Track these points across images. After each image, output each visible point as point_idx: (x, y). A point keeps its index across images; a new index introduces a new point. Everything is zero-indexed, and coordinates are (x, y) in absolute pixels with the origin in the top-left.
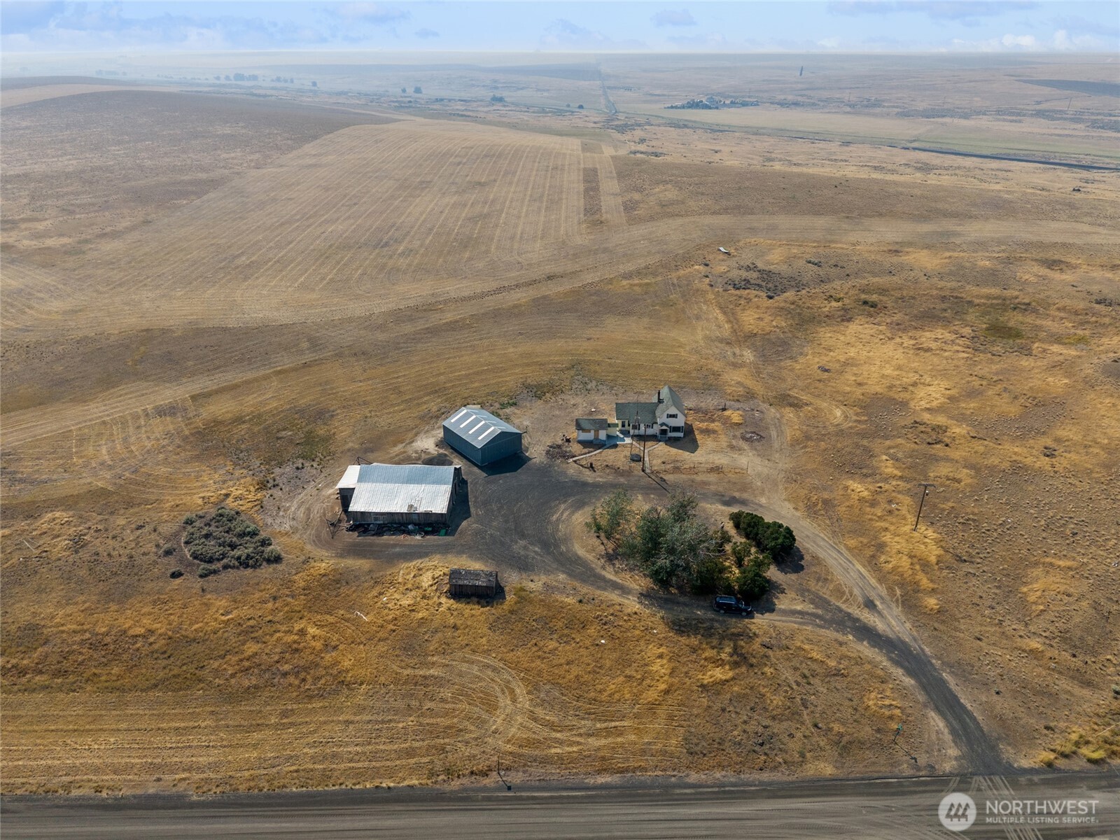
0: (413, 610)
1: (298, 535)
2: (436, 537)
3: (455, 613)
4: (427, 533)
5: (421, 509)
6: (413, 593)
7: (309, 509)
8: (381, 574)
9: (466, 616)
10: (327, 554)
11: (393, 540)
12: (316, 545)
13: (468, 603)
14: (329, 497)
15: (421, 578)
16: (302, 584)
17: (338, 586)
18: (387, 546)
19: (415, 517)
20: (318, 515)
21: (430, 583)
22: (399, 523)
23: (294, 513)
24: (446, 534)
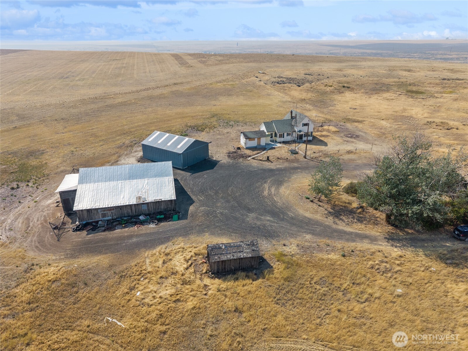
0: (178, 300)
1: (17, 244)
2: (170, 223)
3: (228, 293)
4: (160, 220)
5: (150, 199)
6: (171, 280)
7: (28, 219)
8: (125, 266)
9: (242, 294)
10: (54, 258)
11: (127, 232)
12: (40, 250)
13: (237, 279)
14: (48, 206)
15: (172, 262)
16: (26, 297)
17: (75, 289)
18: (122, 238)
19: (145, 207)
20: (39, 222)
21: (185, 266)
22: (129, 216)
23: (11, 224)
24: (179, 219)
